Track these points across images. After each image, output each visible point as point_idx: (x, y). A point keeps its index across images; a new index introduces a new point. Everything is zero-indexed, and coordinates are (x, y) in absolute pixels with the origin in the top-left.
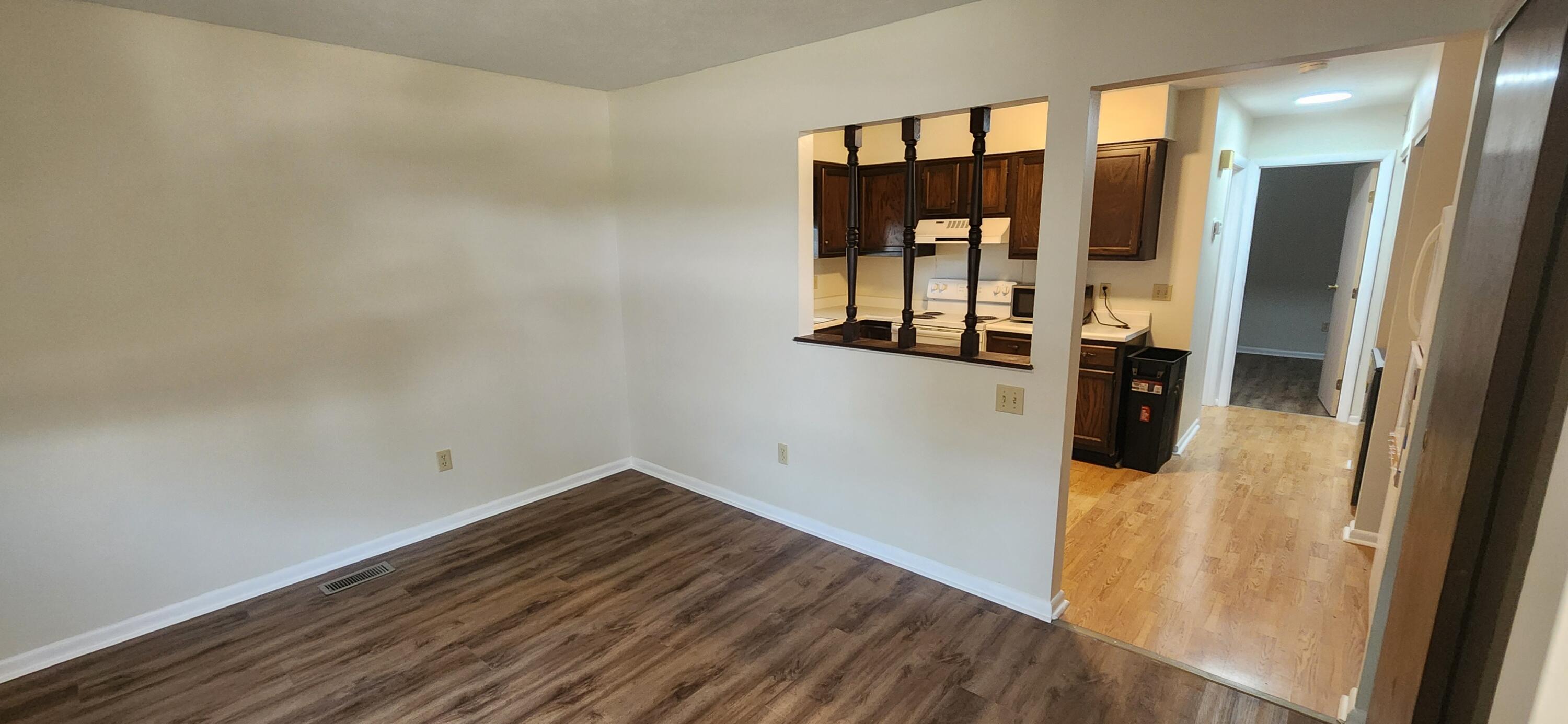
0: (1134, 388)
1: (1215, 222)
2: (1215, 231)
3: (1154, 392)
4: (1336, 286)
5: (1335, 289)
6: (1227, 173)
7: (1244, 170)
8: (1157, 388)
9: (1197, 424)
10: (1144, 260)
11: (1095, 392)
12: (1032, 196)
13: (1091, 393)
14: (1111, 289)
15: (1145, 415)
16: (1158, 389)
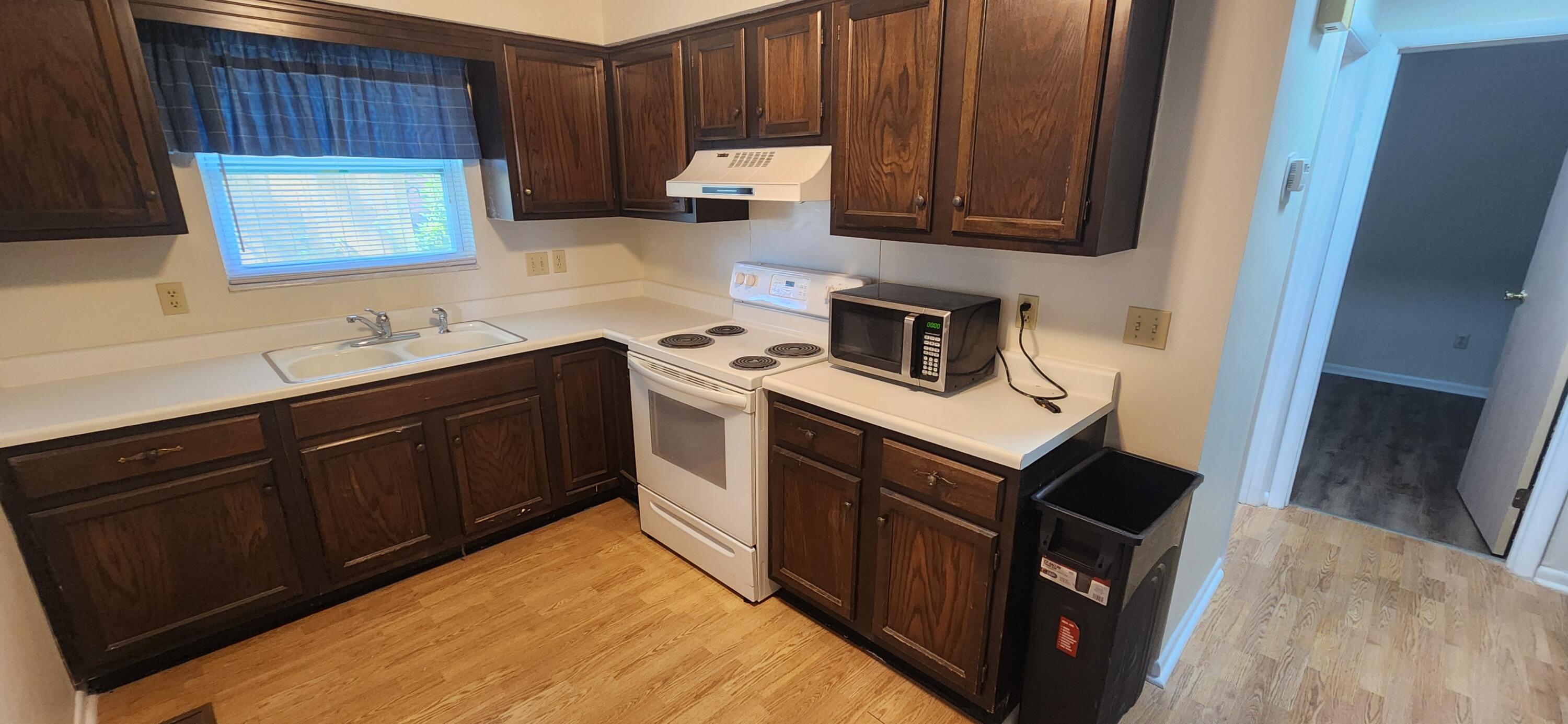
0: (1045, 572)
1: (1291, 161)
2: (1290, 183)
3: (1089, 595)
4: (1524, 294)
5: (1521, 300)
6: (1334, 40)
7: (1368, 54)
8: (1097, 589)
9: (1219, 568)
10: (1095, 256)
11: (956, 567)
12: (866, 93)
13: (949, 567)
14: (1040, 308)
15: (1067, 640)
16: (1099, 591)
